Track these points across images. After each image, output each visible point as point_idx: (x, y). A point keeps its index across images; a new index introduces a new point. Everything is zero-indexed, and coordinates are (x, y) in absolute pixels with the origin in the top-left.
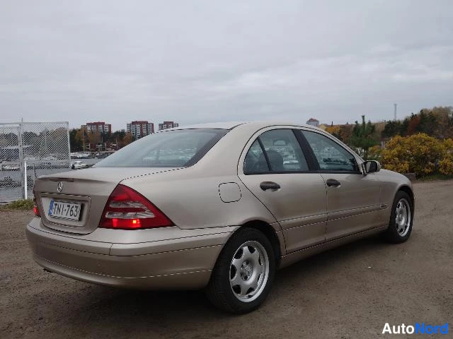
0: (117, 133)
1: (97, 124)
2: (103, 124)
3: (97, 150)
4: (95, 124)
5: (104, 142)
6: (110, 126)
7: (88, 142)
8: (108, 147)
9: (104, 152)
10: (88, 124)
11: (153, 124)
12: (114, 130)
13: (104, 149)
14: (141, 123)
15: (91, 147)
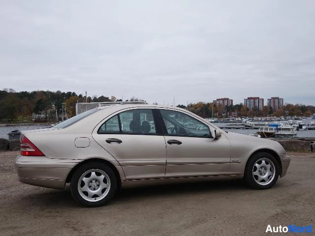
0: (237, 106)
1: (223, 100)
2: (228, 99)
3: (222, 117)
4: (222, 99)
5: (228, 111)
6: (232, 101)
7: (216, 111)
8: (230, 115)
9: (227, 119)
10: (218, 100)
11: (263, 100)
12: (234, 104)
13: (227, 117)
14: (254, 99)
15: (219, 115)
